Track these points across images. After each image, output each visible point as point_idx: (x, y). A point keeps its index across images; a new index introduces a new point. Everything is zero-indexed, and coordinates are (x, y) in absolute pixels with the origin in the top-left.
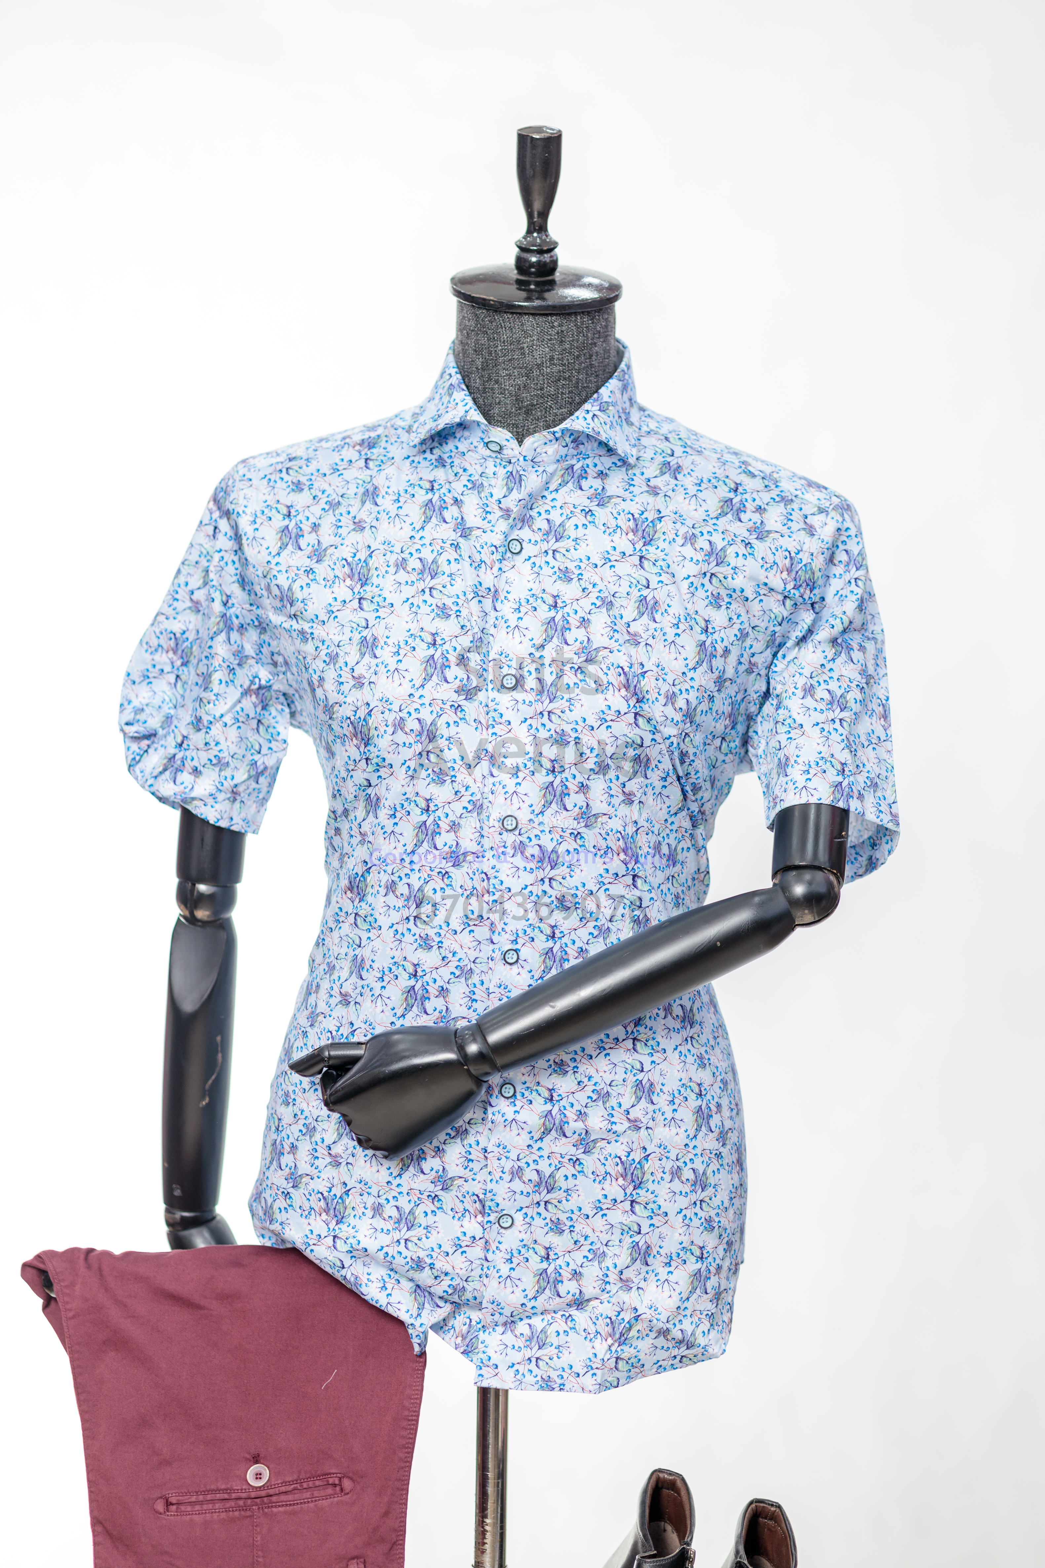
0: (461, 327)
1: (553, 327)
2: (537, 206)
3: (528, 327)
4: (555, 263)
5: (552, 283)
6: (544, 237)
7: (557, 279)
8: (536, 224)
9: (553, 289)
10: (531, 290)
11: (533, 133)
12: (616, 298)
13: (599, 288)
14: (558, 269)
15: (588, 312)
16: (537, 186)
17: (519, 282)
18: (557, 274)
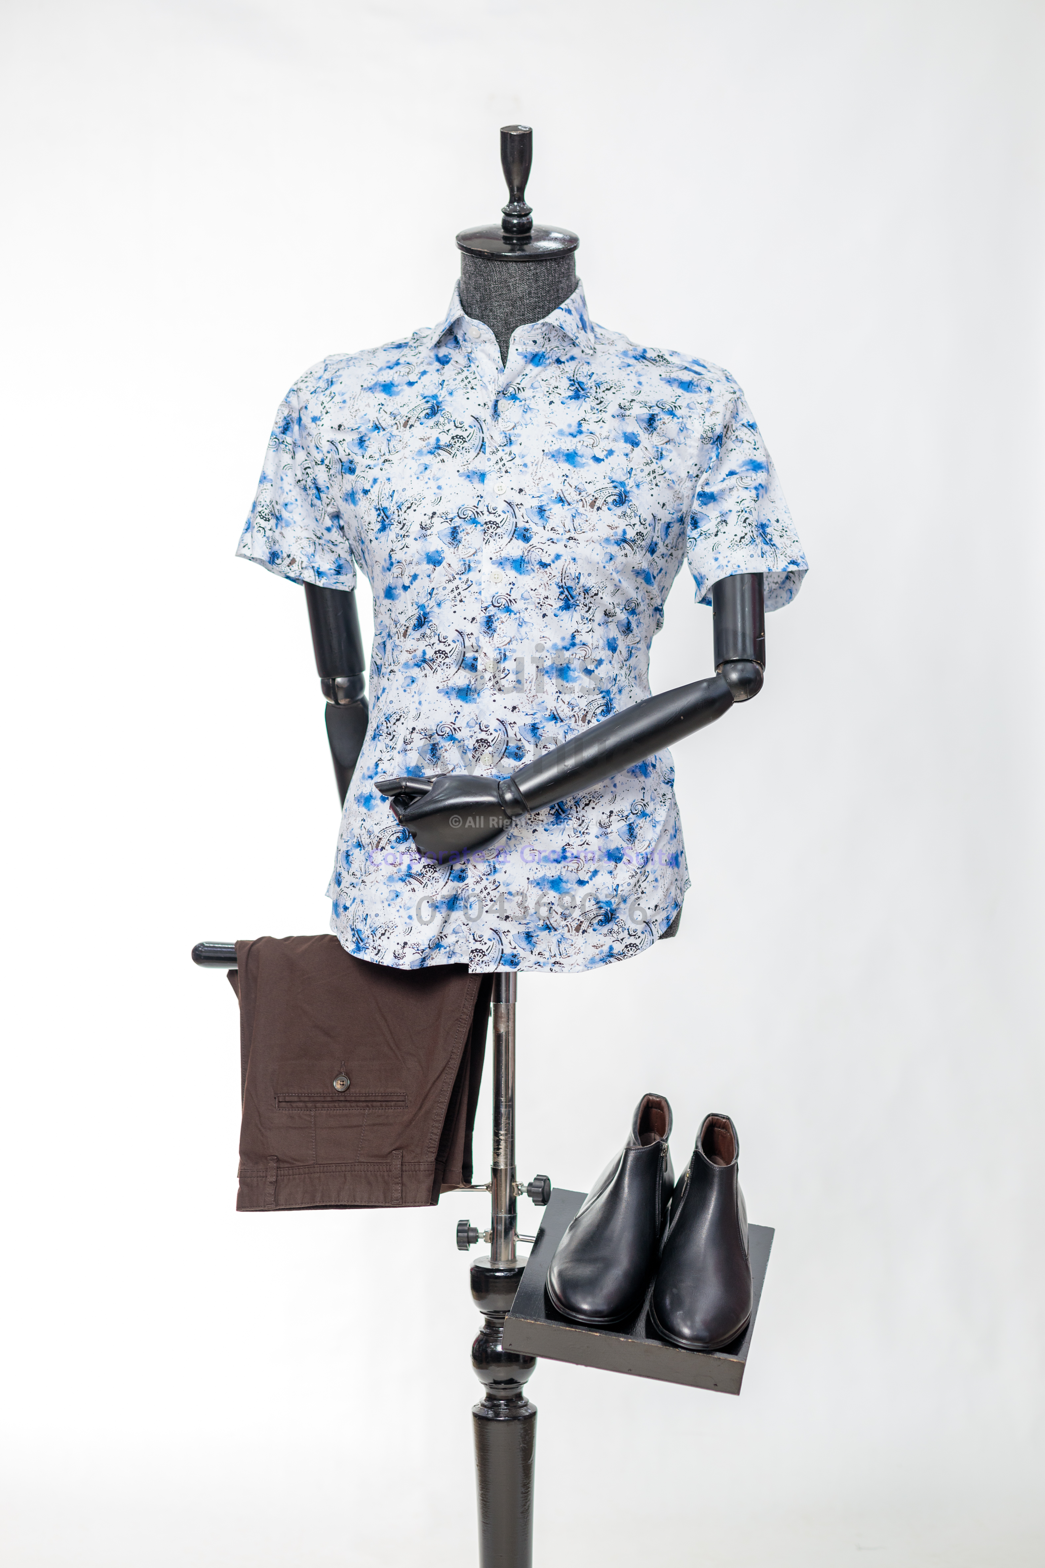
0: (465, 271)
1: (530, 270)
2: (516, 182)
3: (512, 271)
4: (530, 223)
5: (529, 238)
6: (522, 206)
7: (532, 235)
8: (516, 196)
9: (529, 243)
10: (514, 244)
11: (512, 131)
12: (575, 248)
13: (562, 241)
14: (533, 228)
15: (555, 259)
16: (516, 169)
17: (505, 238)
18: (532, 231)
